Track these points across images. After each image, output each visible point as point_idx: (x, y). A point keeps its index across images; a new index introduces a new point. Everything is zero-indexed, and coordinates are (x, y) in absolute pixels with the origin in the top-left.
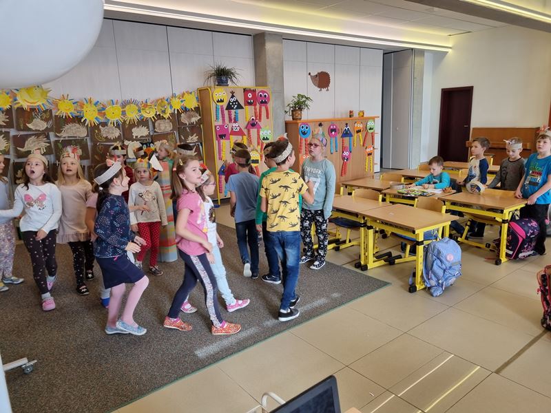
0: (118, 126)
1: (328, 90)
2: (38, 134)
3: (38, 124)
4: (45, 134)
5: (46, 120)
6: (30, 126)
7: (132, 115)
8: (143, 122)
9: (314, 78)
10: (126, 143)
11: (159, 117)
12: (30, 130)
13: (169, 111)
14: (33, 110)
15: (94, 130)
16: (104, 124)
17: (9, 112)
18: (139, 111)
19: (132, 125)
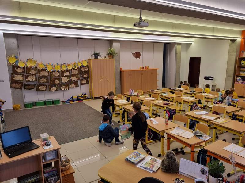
0: (59, 72)
2: (33, 75)
3: (33, 72)
4: (35, 75)
6: (30, 72)
7: (64, 68)
10: (62, 77)
11: (73, 69)
12: (30, 73)
13: (77, 67)
17: (24, 68)
18: (66, 67)
19: (64, 72)
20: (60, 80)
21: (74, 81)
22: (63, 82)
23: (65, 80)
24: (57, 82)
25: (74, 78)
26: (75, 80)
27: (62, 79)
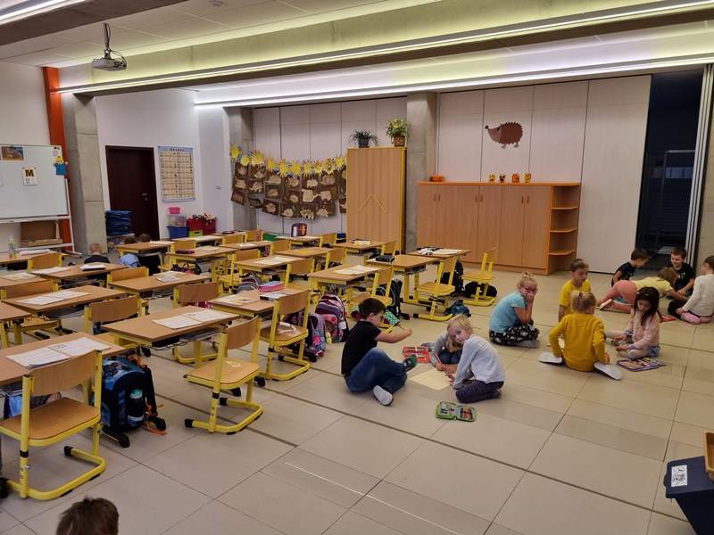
0: (298, 178)
1: (517, 146)
2: (259, 181)
3: (259, 175)
4: (262, 180)
5: (263, 173)
6: (256, 176)
7: (308, 171)
8: (315, 176)
9: (493, 133)
10: (303, 190)
11: (324, 173)
12: (255, 178)
13: (333, 169)
14: (257, 166)
15: (285, 179)
16: (291, 177)
17: (247, 167)
18: (312, 168)
19: (307, 179)
20: (300, 195)
21: (326, 200)
22: (304, 200)
23: (308, 197)
24: (294, 198)
25: (326, 195)
26: (329, 198)
27: (302, 193)
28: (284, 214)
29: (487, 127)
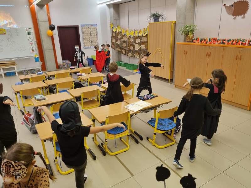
2: (119, 39)
8: (139, 37)
10: (135, 44)
13: (146, 33)
14: (119, 32)
15: (128, 39)
17: (115, 33)
18: (138, 33)
20: (134, 46)
22: (135, 49)
23: (137, 47)
25: (143, 47)
28: (128, 55)
29: (225, 5)
